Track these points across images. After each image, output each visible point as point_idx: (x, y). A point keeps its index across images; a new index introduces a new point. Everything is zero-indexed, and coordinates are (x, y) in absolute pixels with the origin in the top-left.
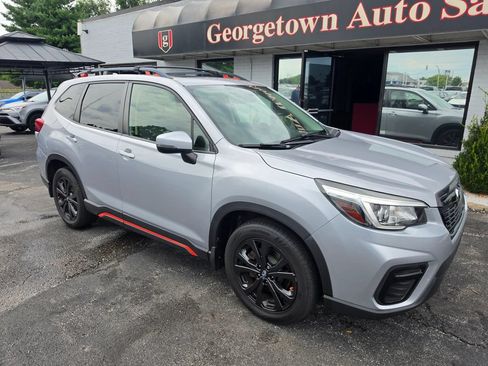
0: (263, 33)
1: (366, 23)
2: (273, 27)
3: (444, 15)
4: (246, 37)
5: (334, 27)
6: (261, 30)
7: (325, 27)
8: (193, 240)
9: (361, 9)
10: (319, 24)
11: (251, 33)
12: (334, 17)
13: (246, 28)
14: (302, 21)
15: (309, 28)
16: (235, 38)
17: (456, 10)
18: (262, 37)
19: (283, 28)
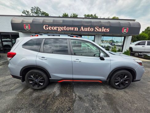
0: (61, 29)
1: (83, 30)
2: (63, 28)
3: (95, 31)
4: (56, 29)
5: (77, 30)
6: (60, 28)
7: (75, 30)
8: (102, 79)
9: (82, 27)
10: (74, 29)
11: (57, 29)
12: (77, 28)
13: (56, 27)
14: (70, 28)
15: (72, 30)
16: (53, 29)
17: (97, 30)
18: (61, 30)
19: (66, 29)
